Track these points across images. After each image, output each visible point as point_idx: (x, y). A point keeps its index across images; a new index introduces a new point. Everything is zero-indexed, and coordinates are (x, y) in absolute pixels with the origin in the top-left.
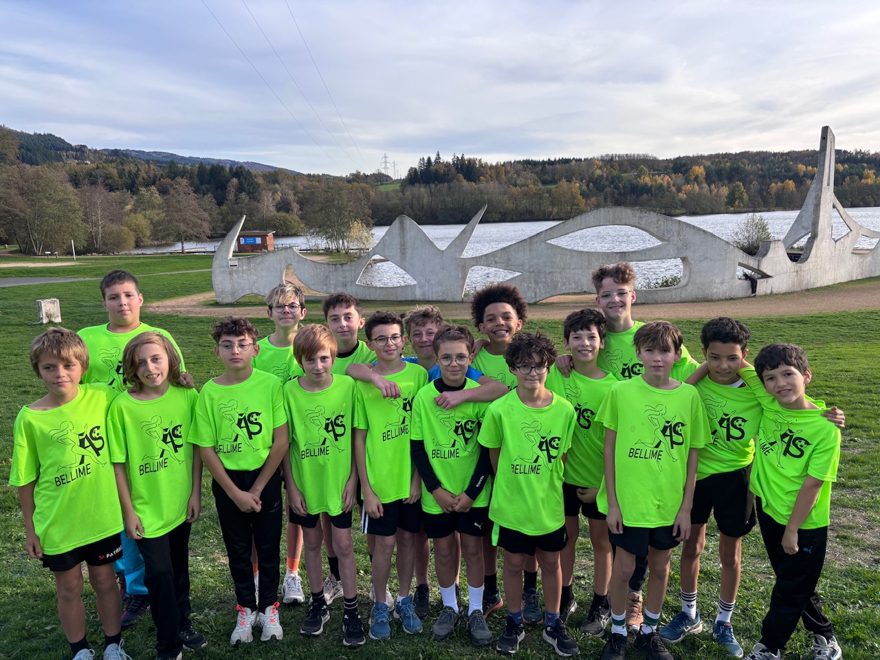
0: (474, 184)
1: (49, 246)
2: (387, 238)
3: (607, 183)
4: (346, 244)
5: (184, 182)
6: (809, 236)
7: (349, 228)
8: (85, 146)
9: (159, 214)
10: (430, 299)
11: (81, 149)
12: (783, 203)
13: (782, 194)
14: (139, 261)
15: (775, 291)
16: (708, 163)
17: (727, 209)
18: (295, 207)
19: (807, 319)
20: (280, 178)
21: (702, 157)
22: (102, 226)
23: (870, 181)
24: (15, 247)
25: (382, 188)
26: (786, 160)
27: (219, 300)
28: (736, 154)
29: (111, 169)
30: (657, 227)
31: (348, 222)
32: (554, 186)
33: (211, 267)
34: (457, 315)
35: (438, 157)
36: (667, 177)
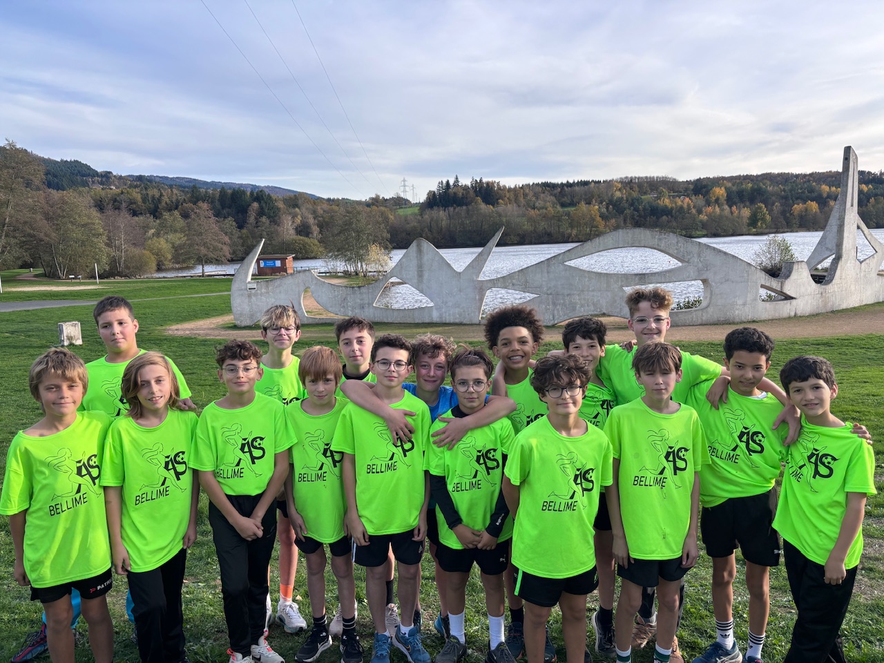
0: (491, 207)
1: (73, 271)
2: (404, 260)
3: (626, 205)
4: (364, 266)
5: (205, 206)
6: (834, 256)
7: (367, 250)
8: (110, 173)
9: (181, 238)
10: (447, 321)
11: (107, 176)
12: (806, 224)
13: (806, 215)
14: (160, 284)
15: (799, 313)
16: (729, 185)
17: (749, 230)
18: (315, 230)
19: (833, 341)
20: (300, 202)
21: (723, 178)
22: (126, 249)
24: (40, 271)
25: (401, 212)
26: (809, 181)
27: (238, 323)
28: (757, 176)
29: (135, 195)
30: (677, 249)
31: (366, 246)
32: (573, 209)
33: (230, 291)
34: (474, 337)
35: (457, 180)
36: (687, 200)
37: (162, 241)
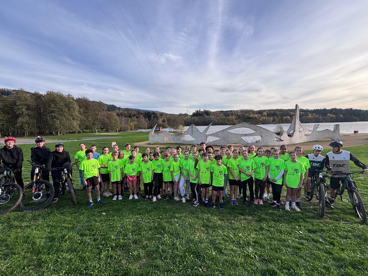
0: (208, 116)
1: (112, 130)
2: (189, 129)
3: (241, 116)
4: (178, 130)
5: (142, 115)
6: (294, 130)
7: (179, 126)
9: (136, 123)
11: (119, 108)
12: (287, 122)
13: (287, 120)
14: (132, 133)
16: (267, 112)
17: (272, 123)
18: (166, 121)
20: (163, 115)
21: (266, 110)
22: (124, 125)
23: (310, 117)
24: (105, 130)
25: (186, 117)
26: (287, 111)
27: (150, 143)
28: (274, 110)
29: (126, 113)
30: (254, 128)
32: (228, 117)
33: (149, 136)
35: (200, 110)
36: (257, 115)
37: (132, 123)
